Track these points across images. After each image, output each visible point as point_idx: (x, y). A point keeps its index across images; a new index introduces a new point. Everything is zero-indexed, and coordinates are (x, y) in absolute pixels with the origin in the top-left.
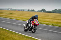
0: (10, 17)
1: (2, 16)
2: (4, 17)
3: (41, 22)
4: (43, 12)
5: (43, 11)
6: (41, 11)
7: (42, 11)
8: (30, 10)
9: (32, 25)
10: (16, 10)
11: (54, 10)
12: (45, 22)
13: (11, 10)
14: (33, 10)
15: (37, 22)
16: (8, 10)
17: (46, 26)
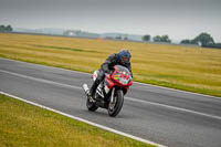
0: (72, 66)
1: (43, 60)
2: (49, 62)
3: (195, 85)
4: (203, 46)
5: (205, 41)
7: (200, 44)
8: (152, 40)
10: (95, 37)
12: (209, 87)
13: (79, 35)
14: (165, 40)
15: (125, 77)
16: (66, 35)
17: (213, 104)
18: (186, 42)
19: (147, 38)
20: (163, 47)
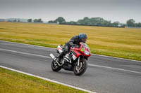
4: (60, 24)
5: (61, 21)
6: (55, 22)
7: (58, 23)
8: (33, 21)
9: (74, 57)
11: (82, 19)
14: (40, 21)
18: (50, 22)
19: (30, 20)
20: (39, 25)
